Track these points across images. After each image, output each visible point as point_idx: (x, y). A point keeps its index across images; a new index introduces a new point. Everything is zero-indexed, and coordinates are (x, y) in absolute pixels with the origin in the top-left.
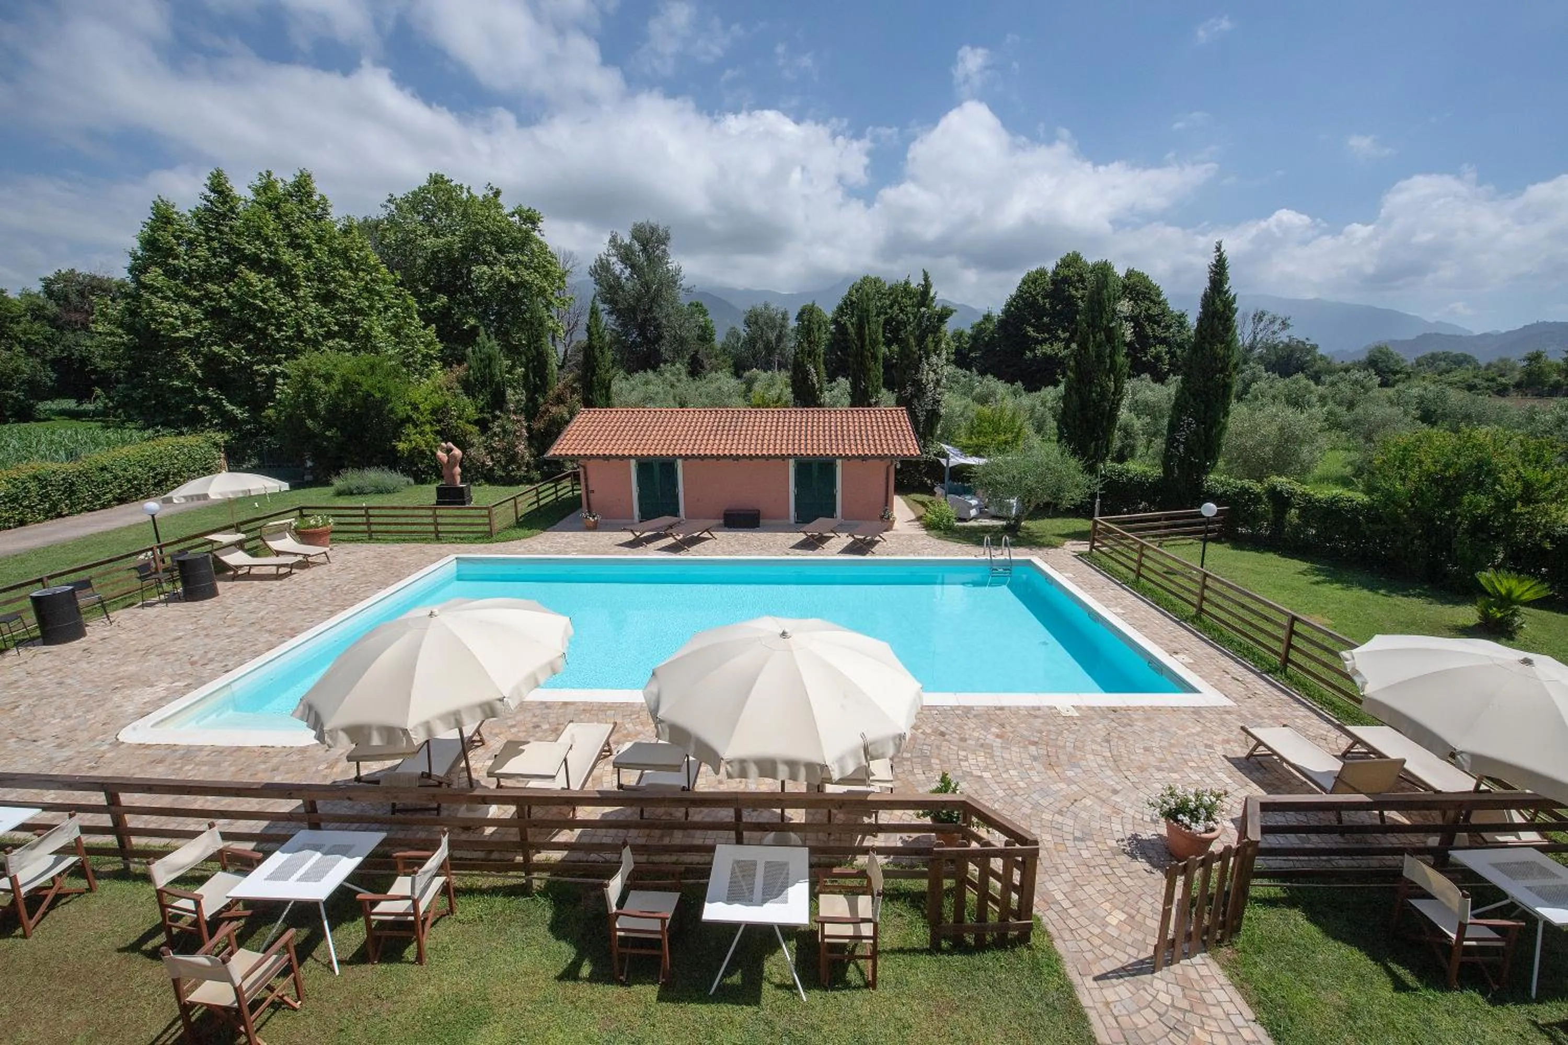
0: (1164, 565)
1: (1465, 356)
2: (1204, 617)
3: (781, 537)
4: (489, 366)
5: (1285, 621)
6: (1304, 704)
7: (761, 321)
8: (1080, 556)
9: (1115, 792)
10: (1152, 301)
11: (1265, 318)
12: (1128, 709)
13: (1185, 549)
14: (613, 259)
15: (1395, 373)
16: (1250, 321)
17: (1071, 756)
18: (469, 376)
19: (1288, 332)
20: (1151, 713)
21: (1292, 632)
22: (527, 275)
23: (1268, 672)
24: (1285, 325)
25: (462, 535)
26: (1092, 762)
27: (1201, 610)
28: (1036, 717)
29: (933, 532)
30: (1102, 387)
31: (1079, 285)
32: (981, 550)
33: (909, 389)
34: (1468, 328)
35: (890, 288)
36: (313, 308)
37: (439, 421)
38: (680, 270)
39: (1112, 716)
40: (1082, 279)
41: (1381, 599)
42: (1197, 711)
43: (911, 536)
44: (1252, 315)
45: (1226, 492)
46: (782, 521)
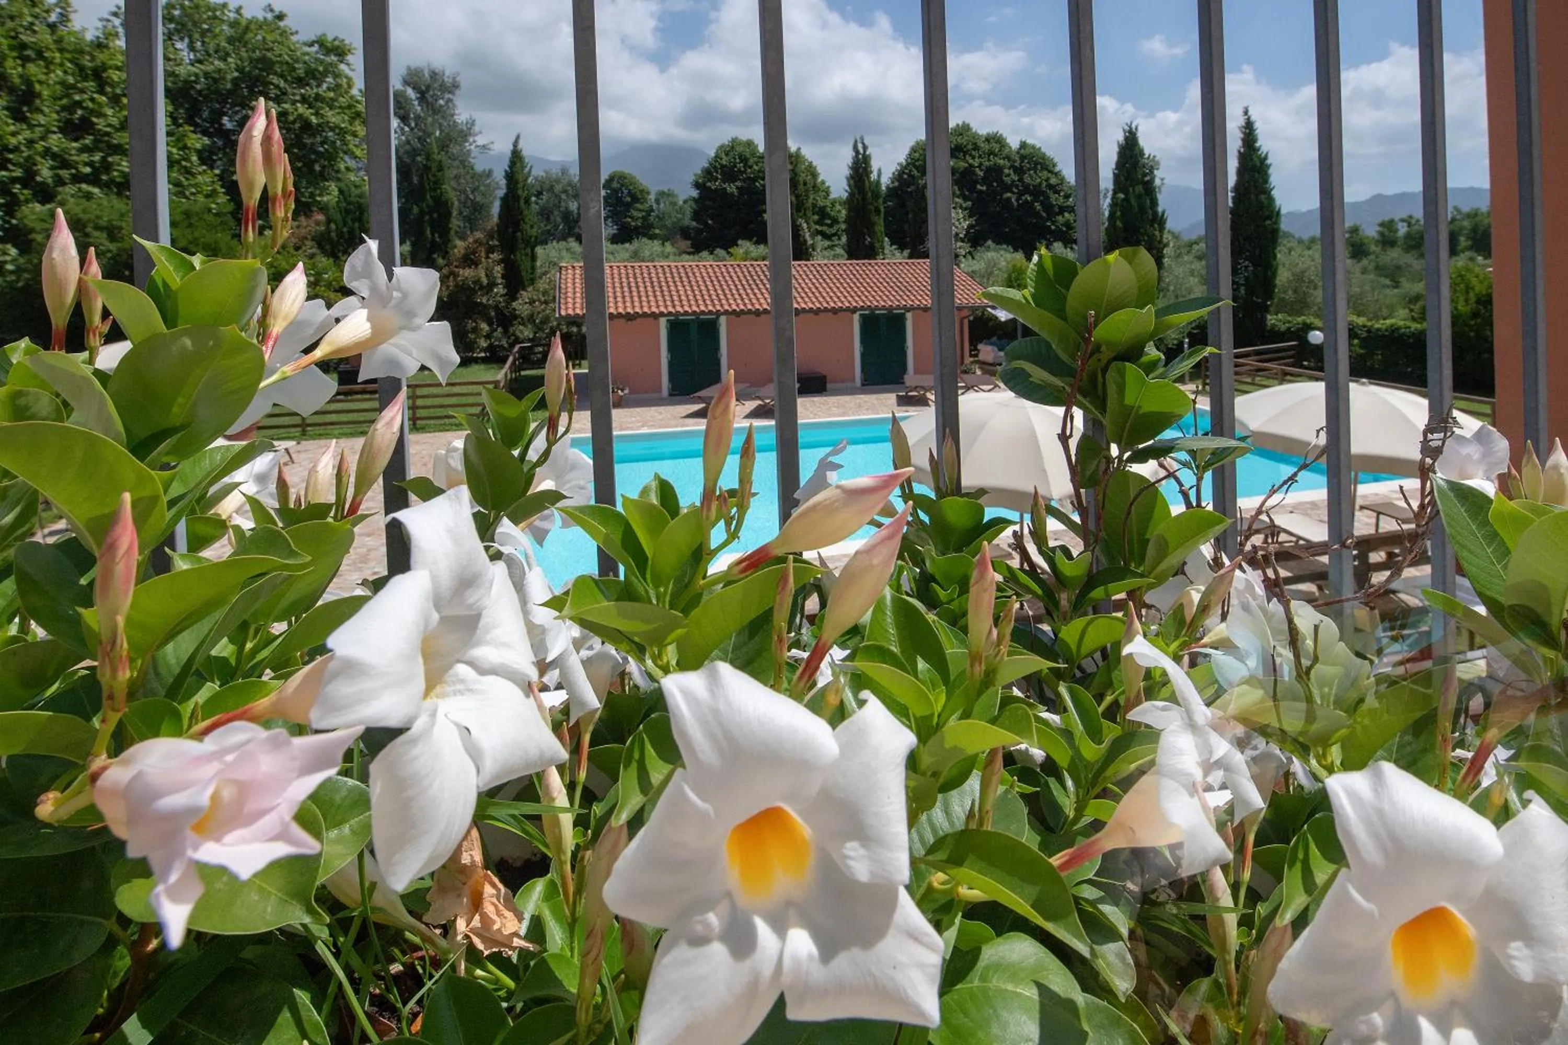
7: (558, 188)
10: (1050, 172)
18: (328, 231)
22: (332, 117)
31: (975, 153)
36: (56, 141)
38: (473, 123)
40: (976, 147)
45: (1289, 328)
46: (850, 385)
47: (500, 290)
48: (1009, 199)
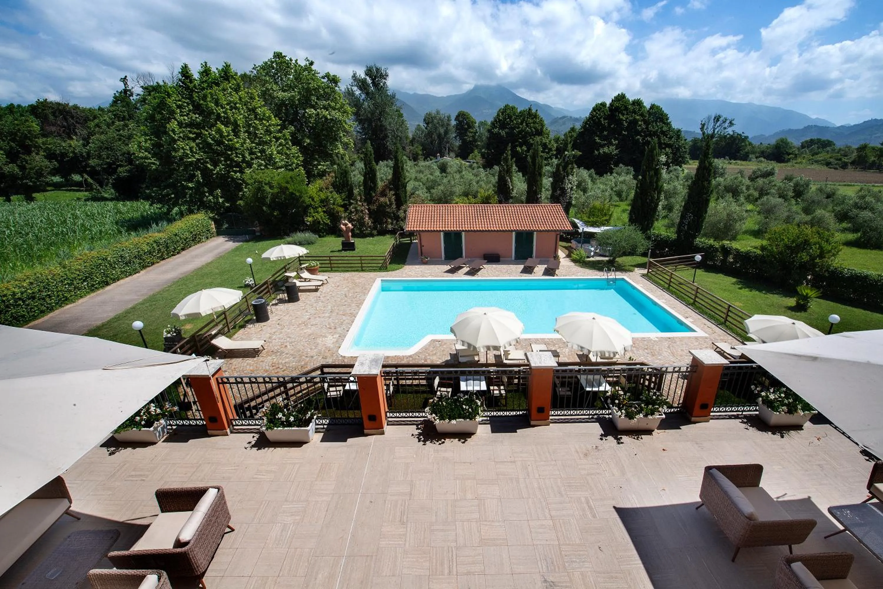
0: (678, 281)
1: (829, 141)
2: (696, 303)
3: (513, 267)
4: (345, 176)
5: (726, 307)
6: (731, 335)
7: (435, 121)
8: (643, 276)
9: (674, 362)
10: (664, 123)
11: (721, 119)
12: (673, 338)
13: (686, 272)
14: (355, 88)
15: (789, 154)
16: (712, 121)
17: (658, 353)
18: (336, 182)
19: (733, 128)
20: (681, 339)
21: (729, 310)
22: (335, 114)
23: (719, 325)
24: (731, 124)
25: (374, 268)
26: (665, 354)
27: (695, 301)
28: (644, 341)
29: (577, 264)
30: (652, 197)
31: (625, 112)
32: (602, 273)
33: (558, 192)
34: (833, 122)
35: (520, 112)
37: (324, 206)
39: (669, 340)
40: (626, 109)
41: (762, 295)
42: (696, 338)
43: (568, 266)
44: (713, 118)
45: (703, 246)
46: (509, 259)
47: (394, 206)
48: (639, 139)
